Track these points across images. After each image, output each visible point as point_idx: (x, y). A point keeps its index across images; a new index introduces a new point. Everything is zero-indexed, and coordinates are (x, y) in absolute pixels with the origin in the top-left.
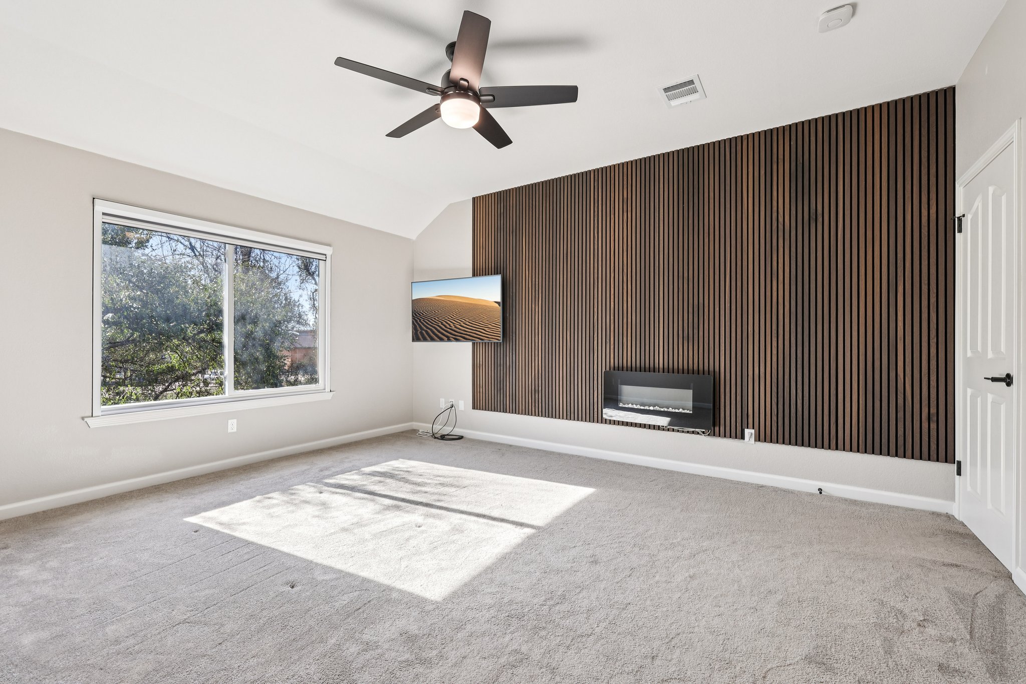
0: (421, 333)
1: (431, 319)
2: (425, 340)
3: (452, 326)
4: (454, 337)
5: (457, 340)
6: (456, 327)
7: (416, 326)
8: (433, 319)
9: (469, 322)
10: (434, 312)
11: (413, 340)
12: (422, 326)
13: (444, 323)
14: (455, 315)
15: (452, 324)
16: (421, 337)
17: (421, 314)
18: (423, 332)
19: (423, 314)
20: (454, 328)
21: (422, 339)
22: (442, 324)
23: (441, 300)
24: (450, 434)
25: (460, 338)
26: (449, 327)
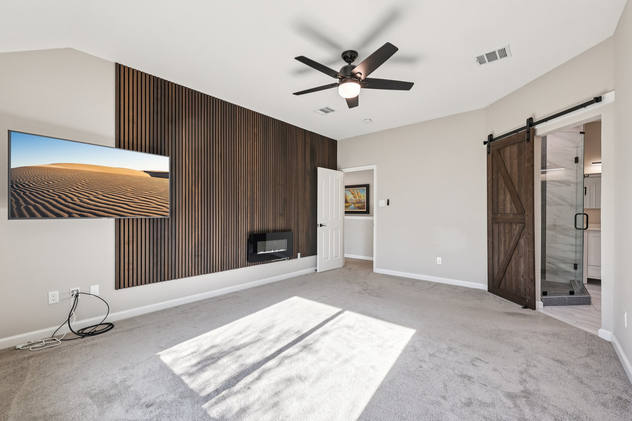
0: (27, 209)
1: (43, 192)
2: (32, 216)
3: (76, 200)
4: (79, 213)
5: (82, 216)
6: (81, 201)
7: (19, 200)
8: (46, 192)
9: (103, 196)
10: (46, 183)
11: (12, 216)
12: (28, 200)
13: (64, 196)
14: (80, 187)
15: (75, 199)
16: (25, 213)
17: (27, 186)
18: (30, 207)
19: (29, 185)
20: (78, 202)
21: (28, 216)
22: (60, 197)
23: (56, 169)
24: (102, 323)
25: (89, 214)
26: (71, 201)
